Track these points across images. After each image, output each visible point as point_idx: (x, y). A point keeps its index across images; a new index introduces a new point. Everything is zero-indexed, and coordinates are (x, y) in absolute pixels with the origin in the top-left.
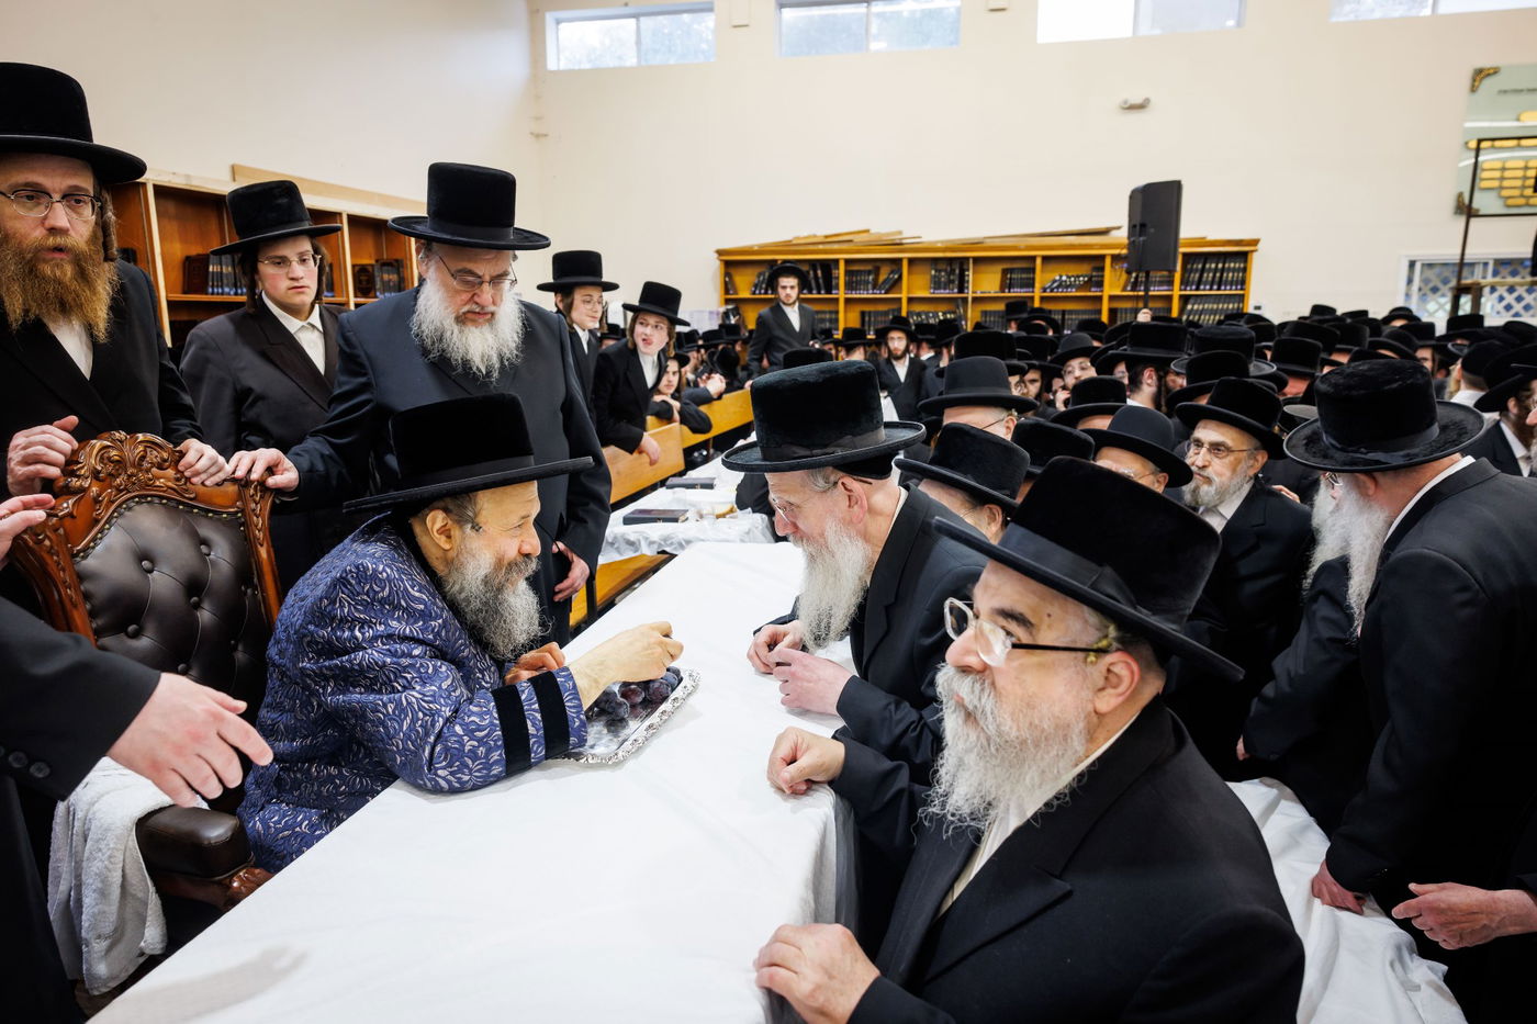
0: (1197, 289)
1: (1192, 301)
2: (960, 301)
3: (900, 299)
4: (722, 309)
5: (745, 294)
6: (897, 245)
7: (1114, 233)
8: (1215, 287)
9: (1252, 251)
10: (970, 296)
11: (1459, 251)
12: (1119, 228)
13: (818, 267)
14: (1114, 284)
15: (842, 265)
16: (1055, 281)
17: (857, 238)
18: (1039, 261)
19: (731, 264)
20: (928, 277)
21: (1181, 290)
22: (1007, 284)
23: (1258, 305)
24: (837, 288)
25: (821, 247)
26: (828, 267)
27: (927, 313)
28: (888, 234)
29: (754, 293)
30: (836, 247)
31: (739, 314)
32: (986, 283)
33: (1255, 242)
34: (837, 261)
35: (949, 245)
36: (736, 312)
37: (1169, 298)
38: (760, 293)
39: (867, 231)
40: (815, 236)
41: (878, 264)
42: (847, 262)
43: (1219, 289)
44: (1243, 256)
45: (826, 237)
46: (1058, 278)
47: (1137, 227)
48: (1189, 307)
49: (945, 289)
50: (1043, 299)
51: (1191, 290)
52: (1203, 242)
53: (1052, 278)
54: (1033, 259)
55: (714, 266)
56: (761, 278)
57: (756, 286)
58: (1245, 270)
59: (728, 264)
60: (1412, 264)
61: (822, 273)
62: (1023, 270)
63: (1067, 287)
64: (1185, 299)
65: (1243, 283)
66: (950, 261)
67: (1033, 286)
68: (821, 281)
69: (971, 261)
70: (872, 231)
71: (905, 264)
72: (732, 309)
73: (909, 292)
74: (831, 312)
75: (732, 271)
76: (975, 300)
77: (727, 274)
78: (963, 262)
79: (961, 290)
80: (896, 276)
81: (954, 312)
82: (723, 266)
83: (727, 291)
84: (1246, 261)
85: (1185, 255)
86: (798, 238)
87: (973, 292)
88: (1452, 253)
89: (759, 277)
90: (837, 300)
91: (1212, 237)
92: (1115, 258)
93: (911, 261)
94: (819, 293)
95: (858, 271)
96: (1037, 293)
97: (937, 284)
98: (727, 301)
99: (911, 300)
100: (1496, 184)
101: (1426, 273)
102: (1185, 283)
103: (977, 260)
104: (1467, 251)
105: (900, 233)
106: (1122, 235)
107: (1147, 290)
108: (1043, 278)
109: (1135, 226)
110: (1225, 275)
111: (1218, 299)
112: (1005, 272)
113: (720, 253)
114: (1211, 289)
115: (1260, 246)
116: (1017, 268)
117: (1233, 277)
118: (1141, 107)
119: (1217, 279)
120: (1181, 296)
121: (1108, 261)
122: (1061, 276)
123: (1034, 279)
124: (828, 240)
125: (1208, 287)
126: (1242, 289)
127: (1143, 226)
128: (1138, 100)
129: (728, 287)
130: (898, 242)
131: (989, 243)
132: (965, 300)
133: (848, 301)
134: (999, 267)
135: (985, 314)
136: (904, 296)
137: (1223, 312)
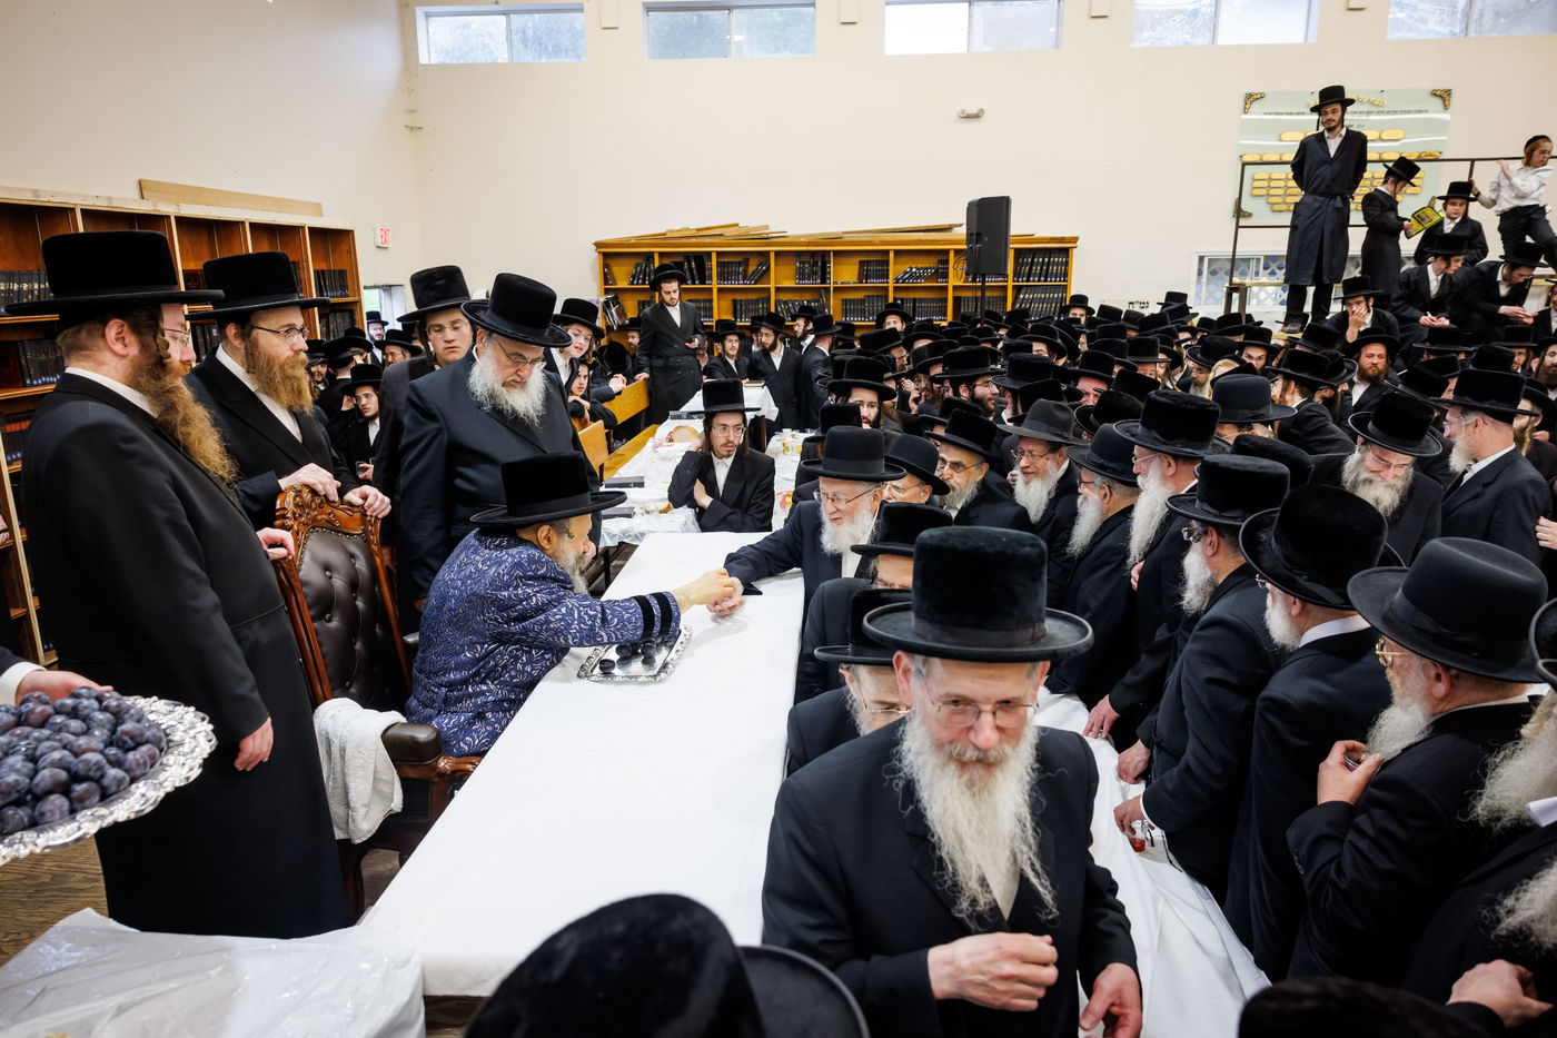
0: (1028, 280)
1: (1023, 291)
2: (823, 291)
3: (768, 289)
5: (623, 284)
6: (764, 239)
7: (956, 230)
8: (1043, 279)
9: (1072, 248)
10: (832, 286)
11: (1231, 250)
12: (960, 225)
13: (692, 259)
14: (956, 277)
15: (714, 256)
16: (907, 273)
17: (727, 232)
18: (892, 255)
19: (610, 255)
20: (793, 269)
21: (1014, 281)
22: (864, 275)
24: (710, 278)
25: (694, 240)
26: (701, 259)
27: (793, 302)
28: (756, 228)
29: (632, 284)
30: (708, 240)
31: (618, 303)
32: (845, 274)
33: (1075, 240)
34: (709, 253)
35: (812, 239)
36: (616, 301)
37: (1005, 288)
38: (638, 284)
39: (737, 225)
40: (688, 229)
41: (747, 256)
42: (719, 254)
43: (1045, 281)
44: (1066, 252)
45: (698, 230)
46: (908, 270)
47: (974, 236)
48: (1022, 296)
49: (809, 279)
50: (896, 289)
51: (1022, 281)
52: (1029, 238)
53: (903, 270)
54: (887, 252)
55: (592, 258)
56: (639, 269)
57: (634, 277)
58: (1067, 263)
59: (606, 256)
60: (1201, 259)
61: (696, 265)
62: (879, 263)
63: (917, 278)
64: (1018, 289)
65: (1066, 275)
66: (813, 253)
67: (888, 278)
68: (695, 272)
69: (832, 254)
70: (741, 225)
71: (772, 255)
73: (776, 282)
74: (705, 301)
75: (608, 261)
76: (836, 289)
77: (606, 265)
78: (825, 254)
79: (823, 282)
80: (764, 268)
82: (601, 258)
83: (606, 281)
84: (1067, 257)
85: (1016, 250)
86: (671, 231)
87: (835, 283)
88: (1226, 250)
89: (636, 268)
90: (711, 289)
91: (1039, 234)
92: (957, 252)
93: (778, 254)
94: (694, 284)
95: (732, 263)
96: (891, 284)
97: (801, 275)
98: (607, 291)
99: (778, 289)
100: (1264, 192)
101: (1208, 266)
102: (1017, 274)
103: (836, 253)
104: (1237, 250)
105: (767, 227)
106: (961, 232)
107: (983, 282)
108: (895, 269)
109: (972, 234)
110: (1050, 268)
111: (1045, 289)
112: (862, 263)
113: (598, 245)
114: (1039, 281)
115: (1078, 243)
116: (873, 262)
117: (1057, 270)
118: (976, 116)
119: (1044, 272)
120: (1014, 287)
121: (952, 254)
122: (911, 269)
123: (888, 271)
124: (700, 233)
125: (1036, 279)
126: (1065, 281)
127: (978, 234)
128: (974, 111)
129: (607, 277)
130: (765, 236)
131: (848, 238)
132: (827, 289)
133: (720, 290)
134: (857, 260)
135: (845, 302)
136: (772, 286)
137: (1050, 301)
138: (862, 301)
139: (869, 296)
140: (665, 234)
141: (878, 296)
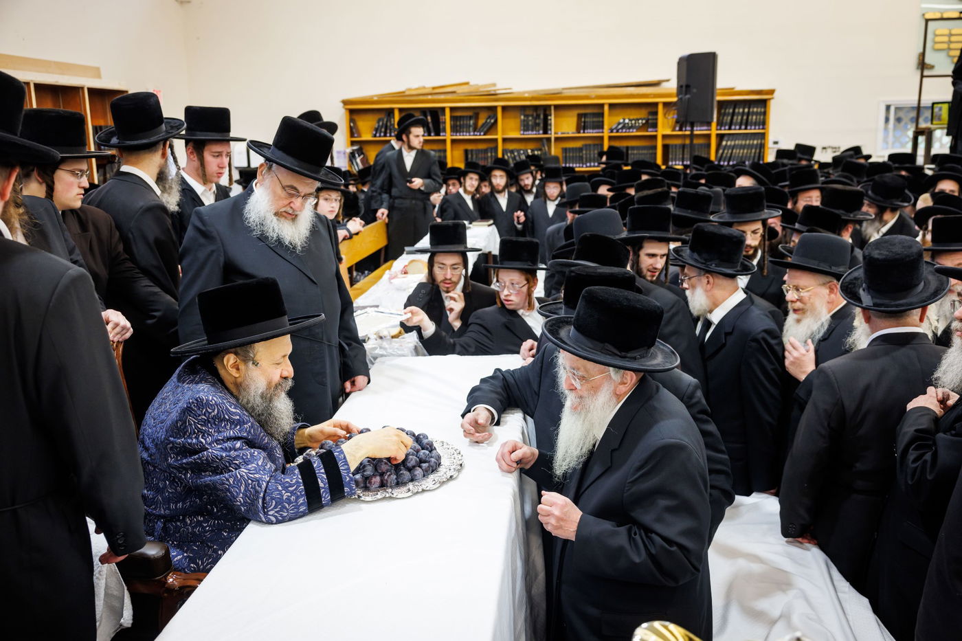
0: (730, 129)
1: (726, 138)
2: (545, 141)
3: (496, 140)
4: (349, 150)
5: (367, 136)
6: (492, 95)
7: (664, 85)
8: (743, 127)
9: (770, 99)
10: (553, 136)
11: (916, 98)
12: (668, 81)
13: (428, 114)
14: (665, 126)
15: (448, 112)
16: (619, 124)
17: (460, 90)
18: (606, 108)
19: (355, 112)
20: (518, 121)
21: (717, 130)
22: (581, 127)
23: (776, 140)
24: (444, 130)
25: (430, 97)
26: (436, 113)
27: (518, 151)
28: (486, 86)
29: (375, 136)
30: (442, 97)
31: (362, 153)
32: (564, 126)
33: (772, 92)
34: (443, 109)
35: (535, 95)
36: (360, 151)
37: (709, 136)
38: (380, 136)
39: (467, 83)
40: (424, 88)
41: (476, 111)
42: (452, 109)
43: (746, 129)
44: (764, 103)
45: (434, 88)
46: (622, 121)
47: (683, 88)
48: (724, 143)
49: (532, 131)
50: (610, 138)
51: (725, 130)
52: (731, 91)
53: (617, 121)
54: (602, 106)
56: (381, 123)
57: (376, 130)
58: (765, 113)
59: (352, 112)
60: (888, 108)
61: (432, 119)
62: (594, 115)
63: (630, 128)
64: (721, 137)
65: (763, 124)
66: (536, 108)
67: (602, 127)
69: (552, 108)
70: (471, 83)
71: (499, 110)
72: (357, 150)
73: (503, 134)
75: (356, 117)
76: (557, 139)
77: (352, 120)
78: (546, 108)
79: (545, 132)
80: (492, 121)
81: (540, 150)
82: (348, 114)
83: (352, 135)
84: (765, 107)
85: (719, 102)
86: (409, 89)
87: (555, 133)
88: (912, 100)
89: (378, 122)
90: (444, 141)
91: (739, 88)
92: (666, 105)
93: (504, 108)
95: (460, 117)
96: (606, 134)
97: (526, 127)
98: (353, 143)
99: (505, 140)
100: (945, 46)
101: (895, 115)
102: (720, 124)
103: (557, 107)
104: (923, 98)
105: (494, 85)
106: (672, 86)
107: (692, 130)
108: (610, 121)
109: (681, 87)
110: (750, 117)
111: (745, 136)
112: (580, 116)
113: (345, 103)
114: (740, 129)
115: (776, 94)
116: (590, 115)
117: (756, 119)
119: (744, 121)
120: (717, 135)
121: (660, 107)
122: (624, 120)
123: (603, 122)
124: (435, 91)
125: (738, 127)
126: (763, 129)
127: (688, 86)
129: (353, 131)
130: (493, 92)
131: (567, 93)
132: (549, 140)
133: (453, 141)
134: (575, 112)
135: (565, 150)
136: (499, 137)
137: (750, 147)
138: (580, 149)
139: (586, 145)
140: (404, 92)
141: (594, 145)
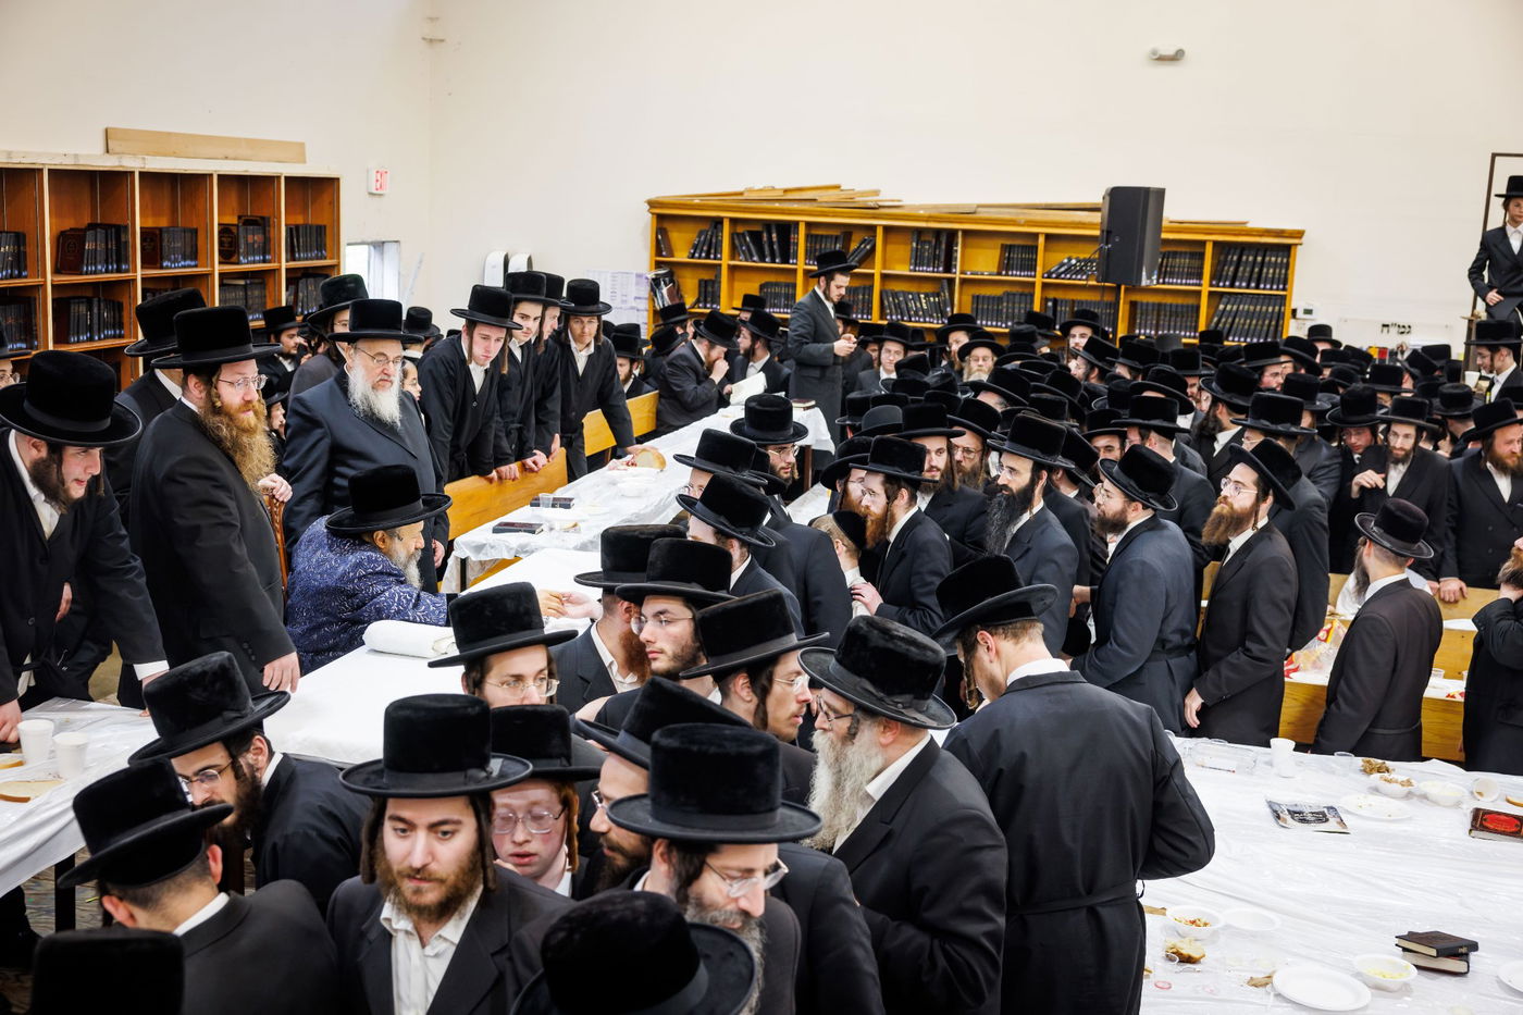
0: (1232, 286)
1: (1224, 299)
2: (945, 283)
3: (872, 276)
4: (651, 275)
5: (681, 256)
6: (872, 209)
8: (1253, 285)
9: (1296, 245)
10: (958, 276)
13: (774, 230)
15: (802, 229)
16: (1062, 265)
17: (823, 196)
18: (1041, 240)
19: (666, 219)
20: (909, 247)
21: (1211, 285)
22: (1006, 265)
23: (1310, 308)
24: (796, 257)
25: (777, 205)
26: (786, 230)
27: (905, 294)
28: (864, 194)
29: (693, 257)
30: (795, 206)
31: (672, 281)
32: (981, 262)
33: (1299, 234)
34: (797, 224)
35: (934, 213)
36: (671, 277)
37: (1198, 293)
38: (700, 257)
39: (838, 187)
40: (773, 189)
41: (848, 230)
42: (809, 225)
43: (1257, 287)
44: (1287, 250)
45: (786, 191)
46: (1066, 261)
48: (1221, 306)
49: (928, 266)
50: (1045, 286)
51: (1224, 286)
52: (1237, 229)
53: (1059, 261)
54: (1036, 236)
55: (644, 222)
56: (702, 238)
57: (695, 247)
58: (1287, 266)
59: (661, 218)
61: (778, 235)
62: (1023, 247)
63: (1077, 273)
64: (1216, 297)
65: (1284, 281)
66: (938, 232)
67: (1034, 268)
68: (775, 247)
69: (960, 234)
70: (842, 188)
71: (880, 232)
72: (664, 275)
73: (885, 265)
74: (787, 285)
75: (667, 225)
76: (963, 282)
77: (660, 231)
78: (952, 234)
79: (948, 269)
80: (868, 247)
81: (938, 295)
82: (655, 221)
83: (659, 252)
84: (1289, 257)
85: (1217, 244)
86: (750, 190)
87: (962, 272)
89: (699, 237)
90: (795, 271)
91: (1251, 223)
93: (887, 229)
94: (773, 261)
95: (822, 236)
96: (1038, 280)
97: (918, 260)
98: (658, 265)
99: (885, 277)
102: (1217, 276)
103: (966, 233)
105: (876, 193)
108: (1046, 259)
110: (1265, 270)
111: (1255, 298)
112: (1005, 248)
113: (652, 204)
114: (1248, 287)
115: (1304, 239)
116: (1019, 250)
117: (1274, 273)
118: (1177, 57)
119: (1255, 276)
120: (1211, 293)
122: (1070, 259)
123: (1036, 260)
125: (1244, 284)
126: (1284, 289)
128: (1171, 52)
129: (661, 245)
130: (872, 204)
131: (983, 213)
132: (951, 281)
134: (1000, 242)
135: (976, 299)
136: (877, 271)
137: (1261, 316)
138: (999, 300)
139: (1008, 294)
140: (741, 194)
141: (1021, 295)
